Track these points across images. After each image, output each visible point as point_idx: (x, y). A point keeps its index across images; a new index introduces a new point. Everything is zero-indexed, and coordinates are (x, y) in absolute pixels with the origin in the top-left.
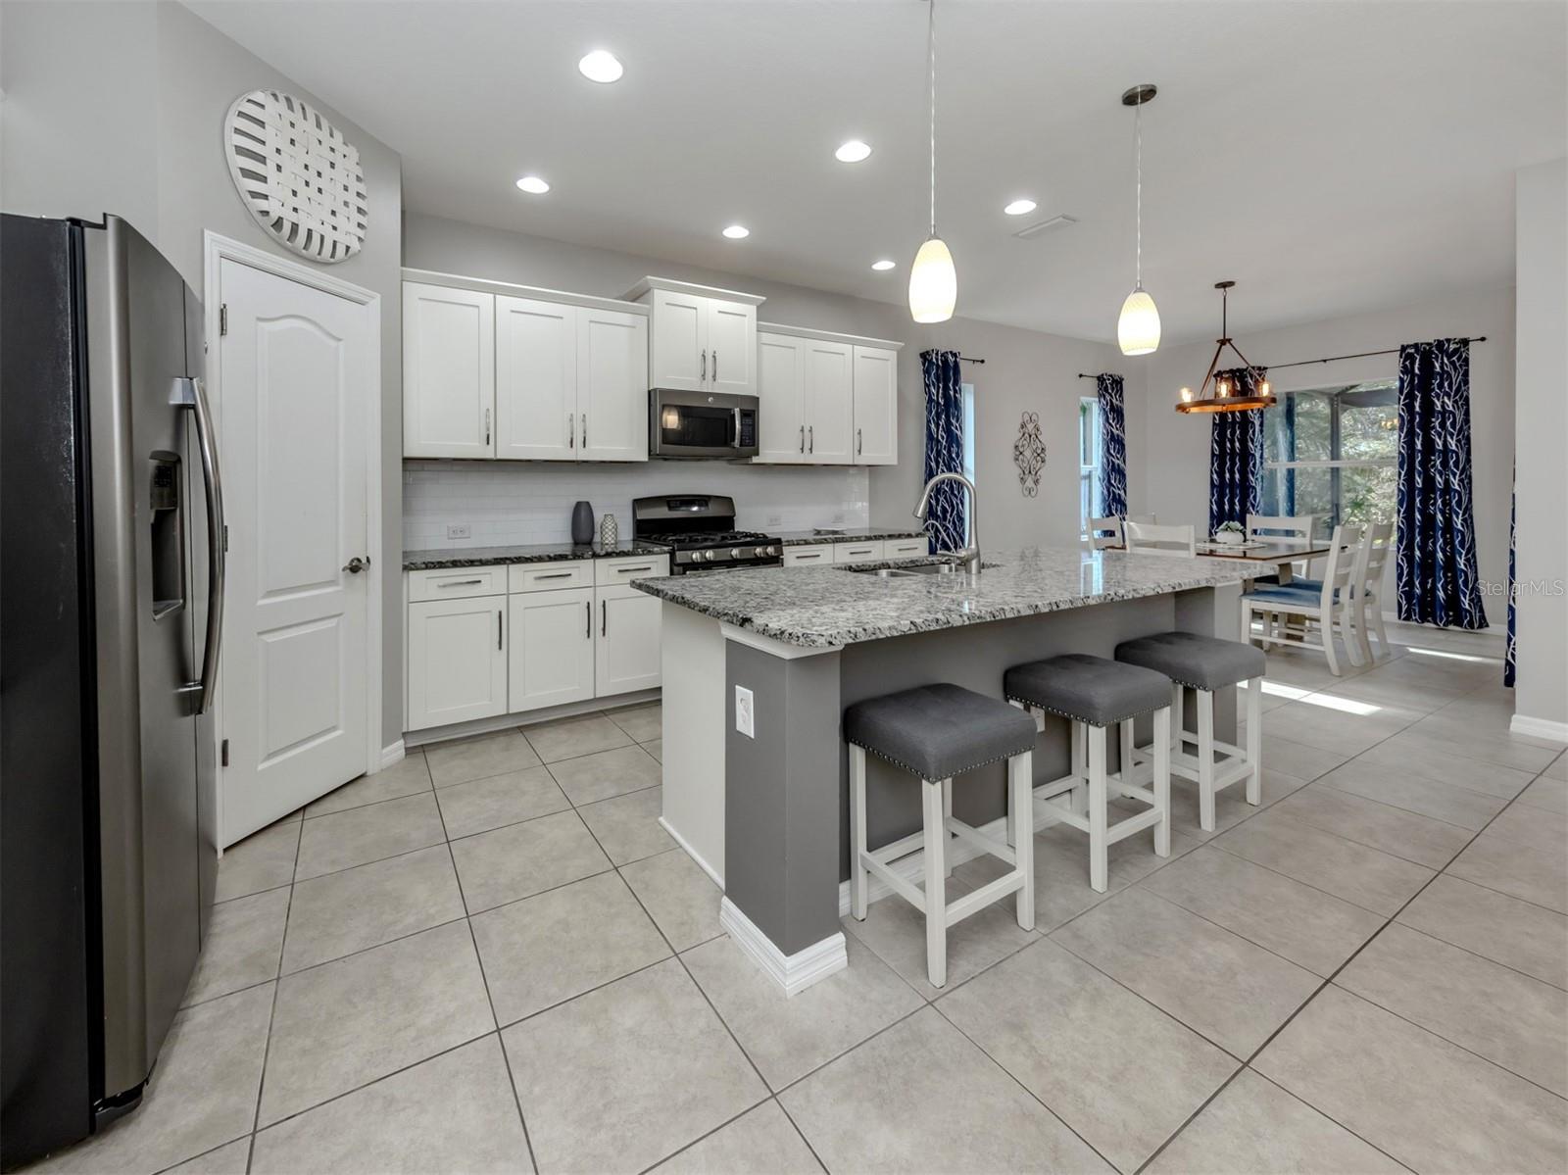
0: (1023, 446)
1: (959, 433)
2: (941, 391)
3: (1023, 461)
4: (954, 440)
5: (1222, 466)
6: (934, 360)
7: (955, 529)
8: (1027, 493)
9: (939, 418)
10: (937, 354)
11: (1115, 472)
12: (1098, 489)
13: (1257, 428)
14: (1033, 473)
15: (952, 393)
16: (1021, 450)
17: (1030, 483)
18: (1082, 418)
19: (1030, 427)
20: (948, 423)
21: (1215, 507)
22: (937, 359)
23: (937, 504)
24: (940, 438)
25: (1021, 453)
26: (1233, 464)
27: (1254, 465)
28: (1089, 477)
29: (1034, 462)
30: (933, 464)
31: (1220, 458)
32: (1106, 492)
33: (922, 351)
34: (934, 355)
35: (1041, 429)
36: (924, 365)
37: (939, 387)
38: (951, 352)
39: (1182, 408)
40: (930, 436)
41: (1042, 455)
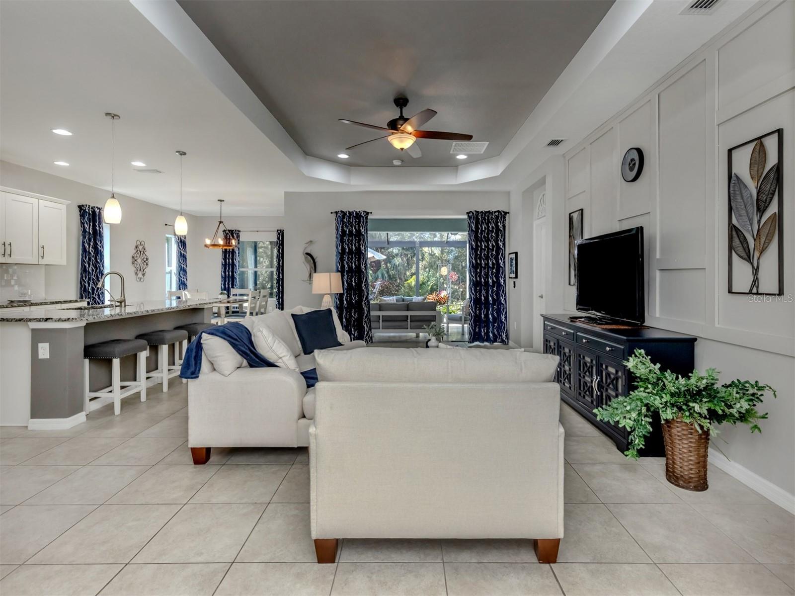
0: (137, 257)
1: (102, 249)
2: (91, 227)
3: (137, 264)
4: (98, 253)
5: (225, 269)
6: (87, 210)
7: (99, 298)
8: (138, 280)
9: (90, 240)
10: (89, 207)
11: (182, 271)
12: (175, 279)
13: (237, 254)
14: (142, 270)
15: (98, 228)
16: (136, 259)
17: (140, 275)
18: (167, 244)
19: (141, 248)
20: (96, 244)
21: (223, 286)
22: (89, 210)
23: (89, 285)
24: (90, 251)
25: (136, 260)
26: (229, 269)
27: (236, 269)
28: (170, 272)
29: (143, 265)
30: (87, 265)
31: (225, 265)
32: (178, 280)
33: (79, 205)
34: (87, 208)
35: (146, 249)
36: (80, 212)
37: (90, 225)
38: (97, 207)
39: (206, 246)
40: (84, 250)
41: (147, 262)
